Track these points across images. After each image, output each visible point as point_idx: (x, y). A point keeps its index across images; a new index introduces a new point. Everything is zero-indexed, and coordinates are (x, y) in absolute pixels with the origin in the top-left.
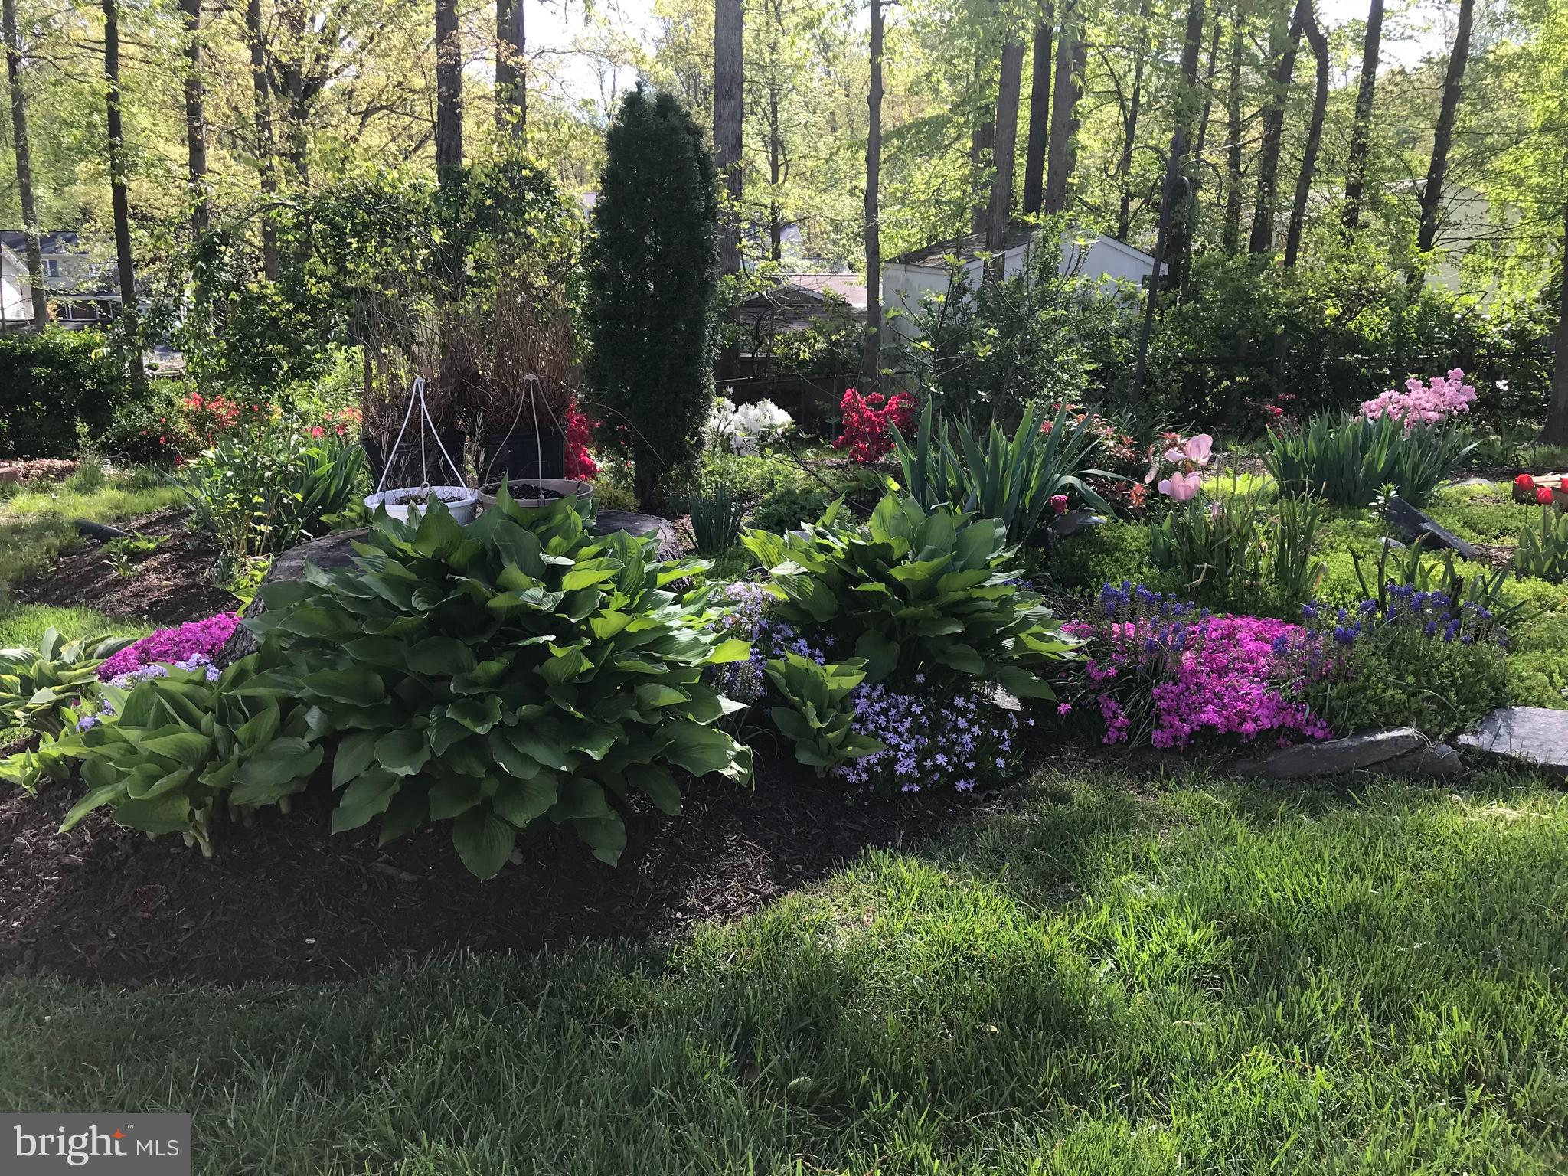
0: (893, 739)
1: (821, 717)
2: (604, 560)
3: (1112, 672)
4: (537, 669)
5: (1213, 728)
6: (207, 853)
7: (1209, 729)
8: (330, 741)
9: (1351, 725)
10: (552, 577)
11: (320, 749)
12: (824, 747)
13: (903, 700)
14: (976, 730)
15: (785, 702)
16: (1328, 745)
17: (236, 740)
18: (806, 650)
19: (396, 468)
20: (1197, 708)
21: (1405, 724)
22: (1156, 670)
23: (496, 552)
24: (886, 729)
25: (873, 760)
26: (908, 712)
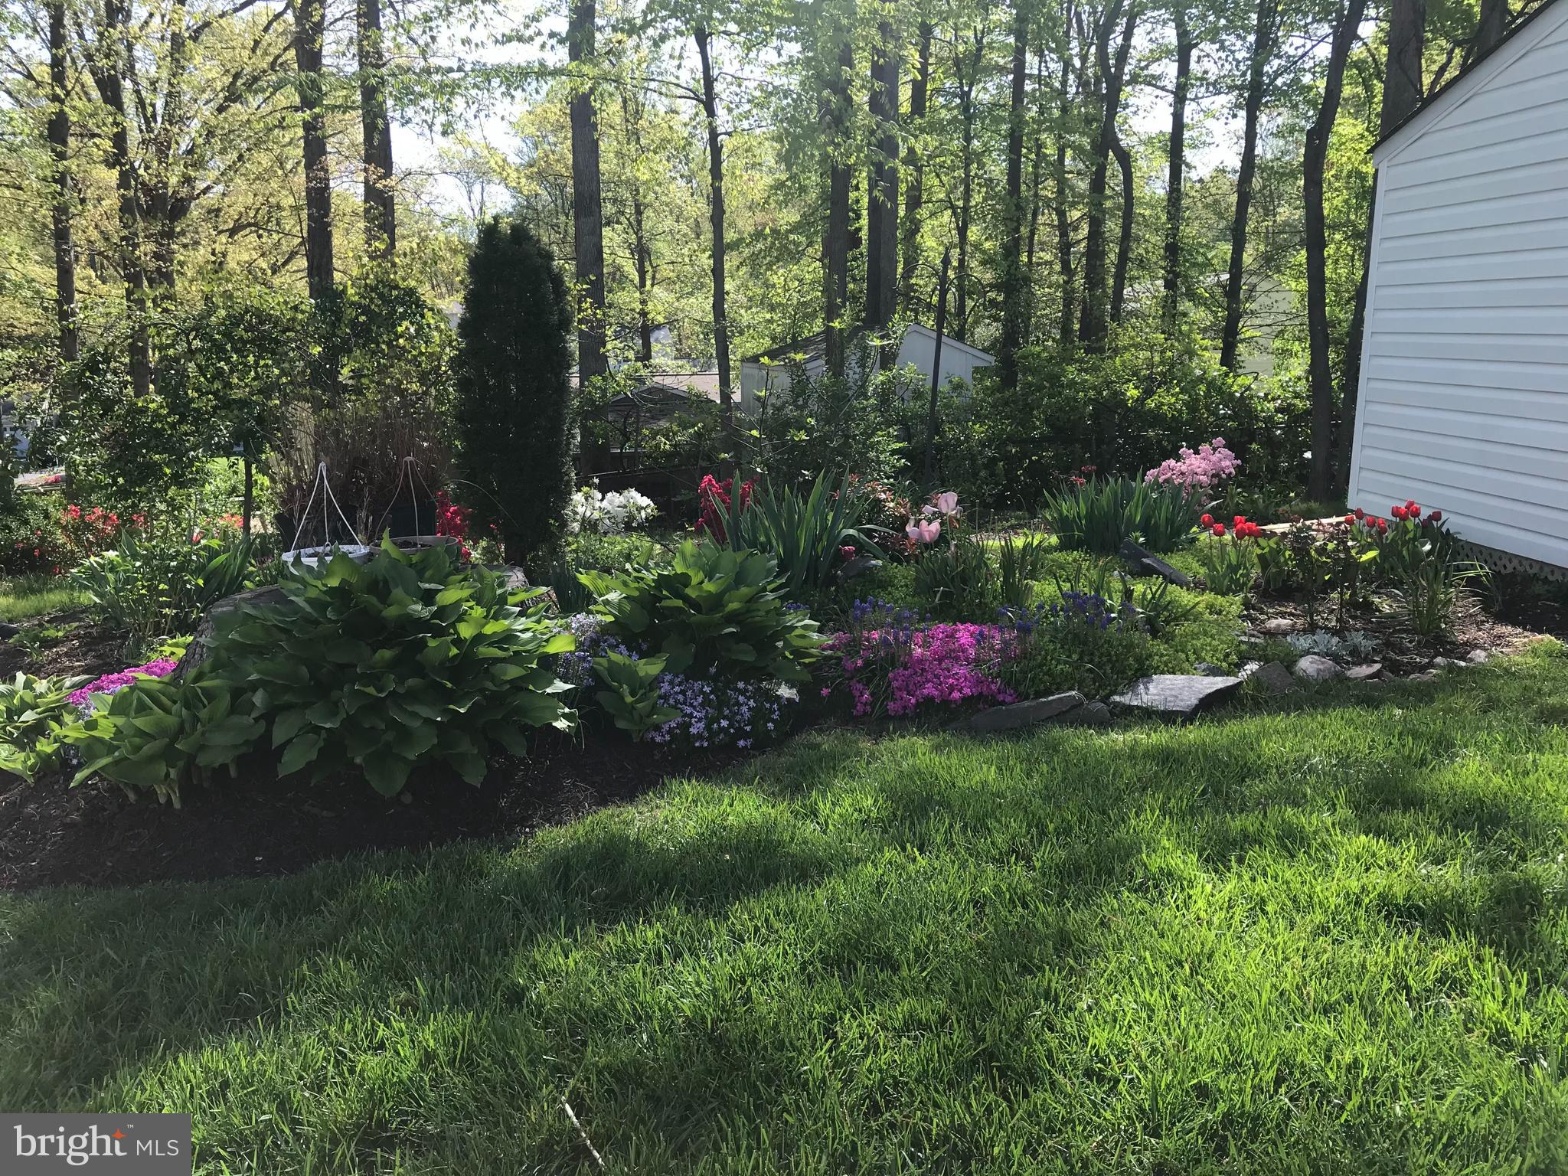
0: (688, 710)
1: (633, 694)
2: (466, 584)
3: (860, 663)
4: (418, 657)
5: (933, 698)
6: (177, 805)
7: (929, 699)
8: (269, 717)
9: (1031, 691)
10: (428, 598)
11: (263, 723)
12: (636, 717)
13: (698, 685)
14: (752, 703)
15: (609, 688)
16: (1014, 706)
17: (199, 720)
18: (626, 652)
19: (305, 532)
20: (921, 686)
21: (1071, 689)
22: (892, 661)
23: (386, 582)
24: (685, 703)
25: (673, 725)
26: (702, 692)
